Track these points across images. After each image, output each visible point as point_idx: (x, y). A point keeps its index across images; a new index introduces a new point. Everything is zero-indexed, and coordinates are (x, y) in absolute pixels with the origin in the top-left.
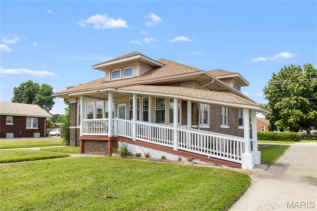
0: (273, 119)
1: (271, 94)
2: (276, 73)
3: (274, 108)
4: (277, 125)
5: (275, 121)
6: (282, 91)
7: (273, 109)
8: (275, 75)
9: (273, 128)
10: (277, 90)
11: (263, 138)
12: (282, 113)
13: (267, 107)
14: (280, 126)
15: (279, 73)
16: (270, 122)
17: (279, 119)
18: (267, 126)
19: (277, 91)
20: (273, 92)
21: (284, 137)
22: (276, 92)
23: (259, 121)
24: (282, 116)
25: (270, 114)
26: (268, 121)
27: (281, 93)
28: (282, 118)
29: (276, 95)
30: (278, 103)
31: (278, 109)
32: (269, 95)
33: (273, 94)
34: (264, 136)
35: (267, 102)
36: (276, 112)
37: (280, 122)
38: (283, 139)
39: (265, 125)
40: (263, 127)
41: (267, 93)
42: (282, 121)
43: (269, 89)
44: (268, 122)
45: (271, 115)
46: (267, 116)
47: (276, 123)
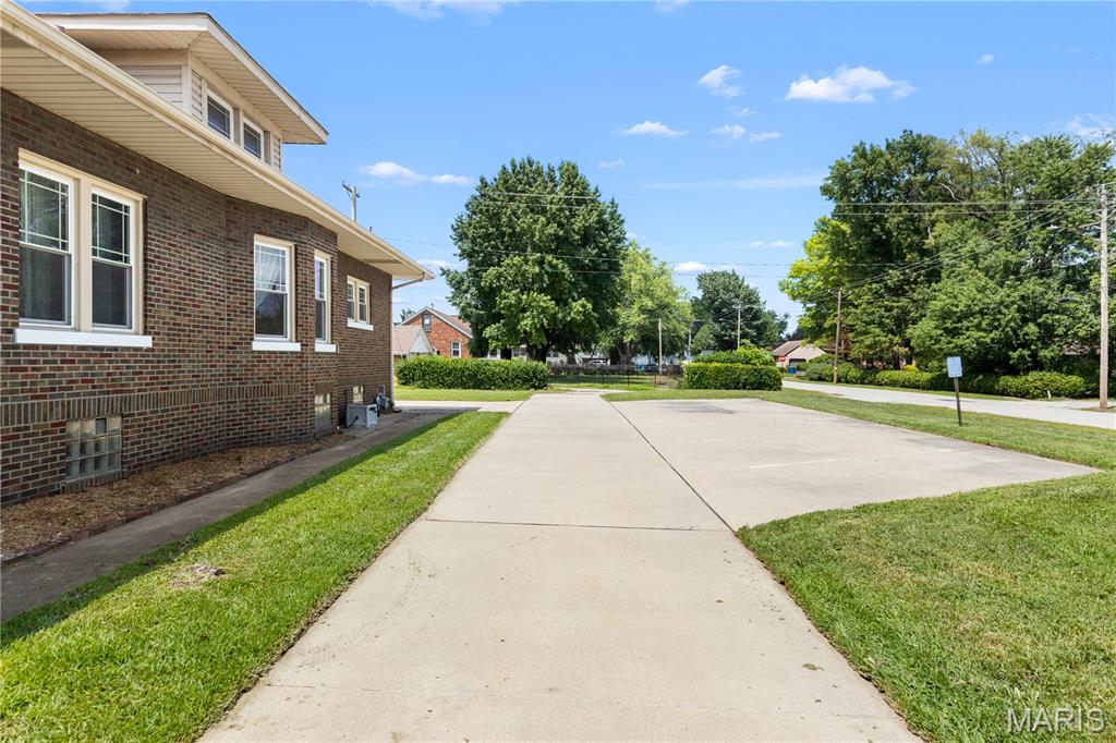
0: (479, 317)
1: (473, 241)
2: (489, 180)
3: (482, 284)
4: (490, 337)
5: (485, 327)
6: (503, 234)
7: (480, 289)
8: (486, 186)
9: (480, 347)
10: (491, 230)
11: (446, 378)
12: (504, 301)
13: (463, 280)
14: (498, 340)
15: (495, 180)
16: (473, 330)
17: (496, 318)
18: (467, 341)
19: (492, 234)
20: (480, 237)
21: (504, 376)
22: (487, 237)
23: (444, 326)
24: (502, 312)
25: (473, 303)
26: (468, 324)
27: (502, 242)
28: (502, 317)
29: (486, 244)
30: (492, 271)
31: (491, 288)
32: (467, 245)
33: (479, 240)
34: (450, 374)
35: (462, 266)
36: (488, 295)
37: (498, 328)
38: (503, 382)
39: (460, 339)
40: (456, 345)
41: (462, 237)
42: (504, 325)
43: (470, 225)
44: (466, 328)
45: (476, 307)
46: (462, 310)
47: (489, 332)
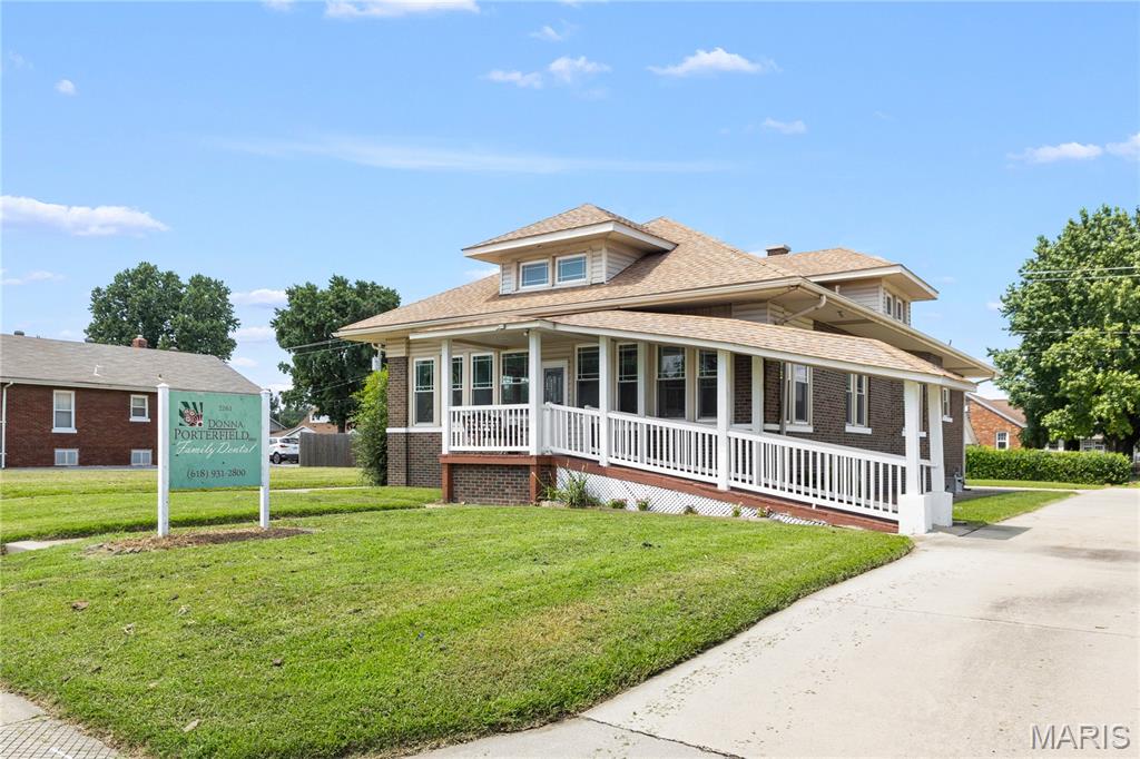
0: (1036, 403)
1: (1030, 315)
2: (1053, 239)
3: (1042, 364)
4: (1051, 426)
5: (1043, 414)
6: (1070, 302)
7: (1037, 369)
8: (1047, 246)
9: (1036, 436)
10: (1053, 299)
11: (998, 471)
12: (1069, 383)
13: (1015, 360)
14: (1061, 428)
15: (1059, 238)
16: (1027, 418)
17: (1060, 403)
18: (1017, 431)
19: (1055, 303)
20: (1038, 308)
21: (1071, 469)
22: (1048, 307)
23: (986, 413)
24: (1069, 396)
25: (1028, 385)
26: (1021, 411)
27: (1069, 310)
28: (1068, 401)
29: (1047, 316)
30: (1055, 348)
31: (1053, 368)
32: (1021, 319)
33: (1037, 312)
34: (1002, 466)
35: (1015, 342)
36: (1048, 379)
37: (1062, 415)
38: (1070, 475)
39: (1009, 428)
40: (1003, 435)
41: (1015, 308)
42: (1070, 411)
43: (1024, 294)
44: (1019, 417)
45: (1032, 390)
46: (1013, 394)
47: (1049, 420)
